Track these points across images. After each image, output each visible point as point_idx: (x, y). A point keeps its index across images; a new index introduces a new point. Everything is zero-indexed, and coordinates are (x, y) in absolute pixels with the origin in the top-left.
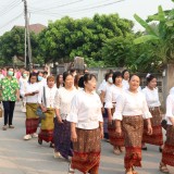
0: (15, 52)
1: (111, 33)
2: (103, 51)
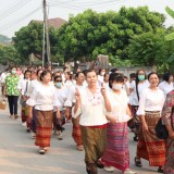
0: (32, 50)
1: (139, 29)
2: (130, 49)
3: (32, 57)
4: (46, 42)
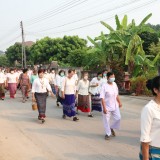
3: (16, 62)
4: (23, 54)
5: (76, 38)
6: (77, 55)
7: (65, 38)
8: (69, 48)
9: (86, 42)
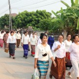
3: (5, 27)
4: (10, 22)
5: (44, 12)
6: (45, 23)
7: (37, 12)
8: (40, 18)
9: (51, 14)
